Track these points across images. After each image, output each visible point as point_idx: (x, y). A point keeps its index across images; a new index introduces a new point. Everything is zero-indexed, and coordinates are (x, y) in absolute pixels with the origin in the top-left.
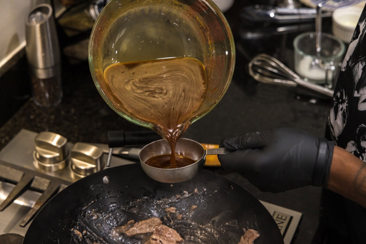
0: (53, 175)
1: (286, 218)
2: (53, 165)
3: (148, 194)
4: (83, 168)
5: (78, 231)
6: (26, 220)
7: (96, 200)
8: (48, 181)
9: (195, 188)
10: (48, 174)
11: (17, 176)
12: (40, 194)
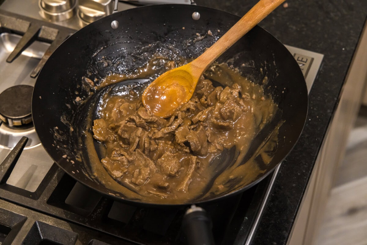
0: (60, 24)
1: (307, 60)
2: (59, 14)
3: (159, 38)
4: (92, 15)
5: (89, 79)
6: (36, 71)
7: (106, 47)
8: (56, 31)
9: (208, 30)
10: (56, 23)
11: (23, 26)
12: (49, 45)
